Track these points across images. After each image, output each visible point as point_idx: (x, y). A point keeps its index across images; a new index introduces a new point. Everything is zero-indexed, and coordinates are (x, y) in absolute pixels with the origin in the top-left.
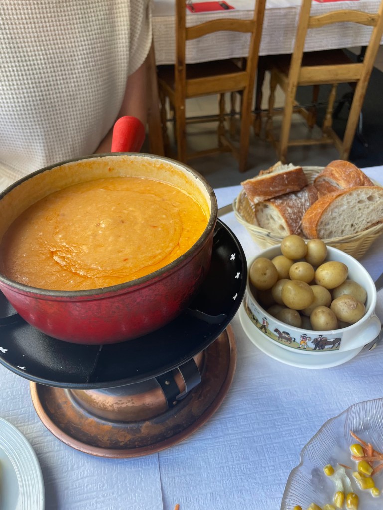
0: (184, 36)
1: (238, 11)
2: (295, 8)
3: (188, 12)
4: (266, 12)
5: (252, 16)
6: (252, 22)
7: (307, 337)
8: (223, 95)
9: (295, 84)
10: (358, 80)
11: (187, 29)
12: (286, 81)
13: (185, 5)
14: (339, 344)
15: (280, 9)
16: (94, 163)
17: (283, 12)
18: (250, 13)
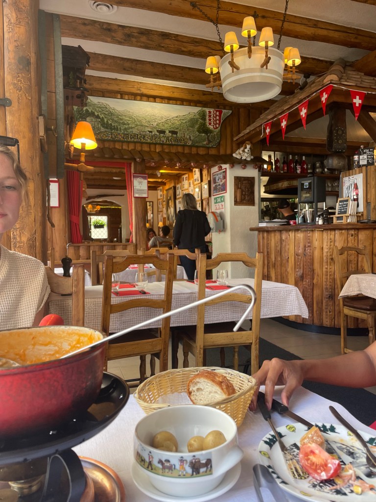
0: (109, 309)
1: (153, 295)
2: (195, 293)
3: (113, 295)
4: (173, 296)
5: (163, 298)
6: (163, 301)
7: (184, 461)
8: (143, 359)
9: (202, 347)
10: (251, 343)
11: (111, 306)
12: (194, 345)
13: (111, 292)
14: (211, 467)
15: (184, 294)
16: (22, 333)
17: (186, 296)
18: (162, 296)
